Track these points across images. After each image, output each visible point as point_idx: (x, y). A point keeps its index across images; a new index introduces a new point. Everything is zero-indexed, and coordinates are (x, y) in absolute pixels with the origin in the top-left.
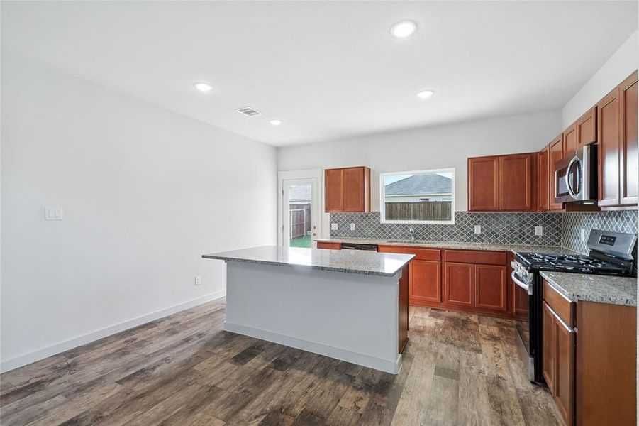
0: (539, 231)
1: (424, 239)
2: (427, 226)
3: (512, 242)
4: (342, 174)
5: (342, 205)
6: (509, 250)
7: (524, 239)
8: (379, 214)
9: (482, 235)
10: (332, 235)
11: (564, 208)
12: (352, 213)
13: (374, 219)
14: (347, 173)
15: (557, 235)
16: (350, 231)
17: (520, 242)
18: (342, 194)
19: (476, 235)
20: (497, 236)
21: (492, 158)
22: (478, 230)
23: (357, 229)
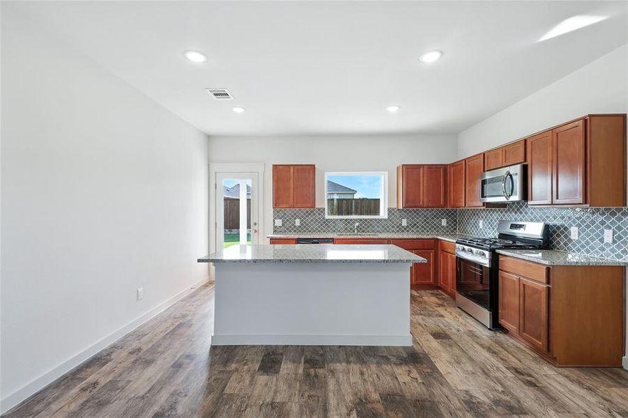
0: (444, 222)
1: (363, 231)
2: (366, 220)
3: (428, 231)
4: (292, 170)
5: (291, 200)
6: (436, 237)
7: (435, 229)
8: (324, 209)
9: (408, 227)
10: (275, 231)
11: (484, 205)
12: (297, 209)
13: (319, 214)
14: (298, 170)
15: (455, 225)
16: (295, 227)
17: (432, 231)
18: (292, 190)
19: (403, 227)
20: (418, 227)
21: (419, 166)
22: (404, 222)
23: (302, 224)
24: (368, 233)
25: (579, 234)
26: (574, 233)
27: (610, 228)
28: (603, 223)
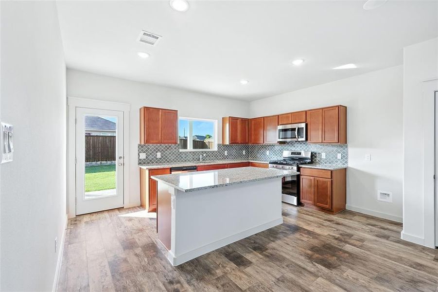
0: (244, 152)
2: (205, 152)
3: (237, 158)
4: (160, 113)
5: (160, 137)
7: (240, 156)
8: (179, 145)
9: (227, 156)
10: (140, 163)
11: (278, 143)
12: (159, 145)
13: (175, 148)
16: (157, 159)
17: (239, 158)
18: (160, 129)
19: (225, 156)
22: (226, 153)
23: (162, 157)
24: (207, 161)
25: (326, 156)
26: (324, 156)
27: (340, 153)
28: (337, 151)
